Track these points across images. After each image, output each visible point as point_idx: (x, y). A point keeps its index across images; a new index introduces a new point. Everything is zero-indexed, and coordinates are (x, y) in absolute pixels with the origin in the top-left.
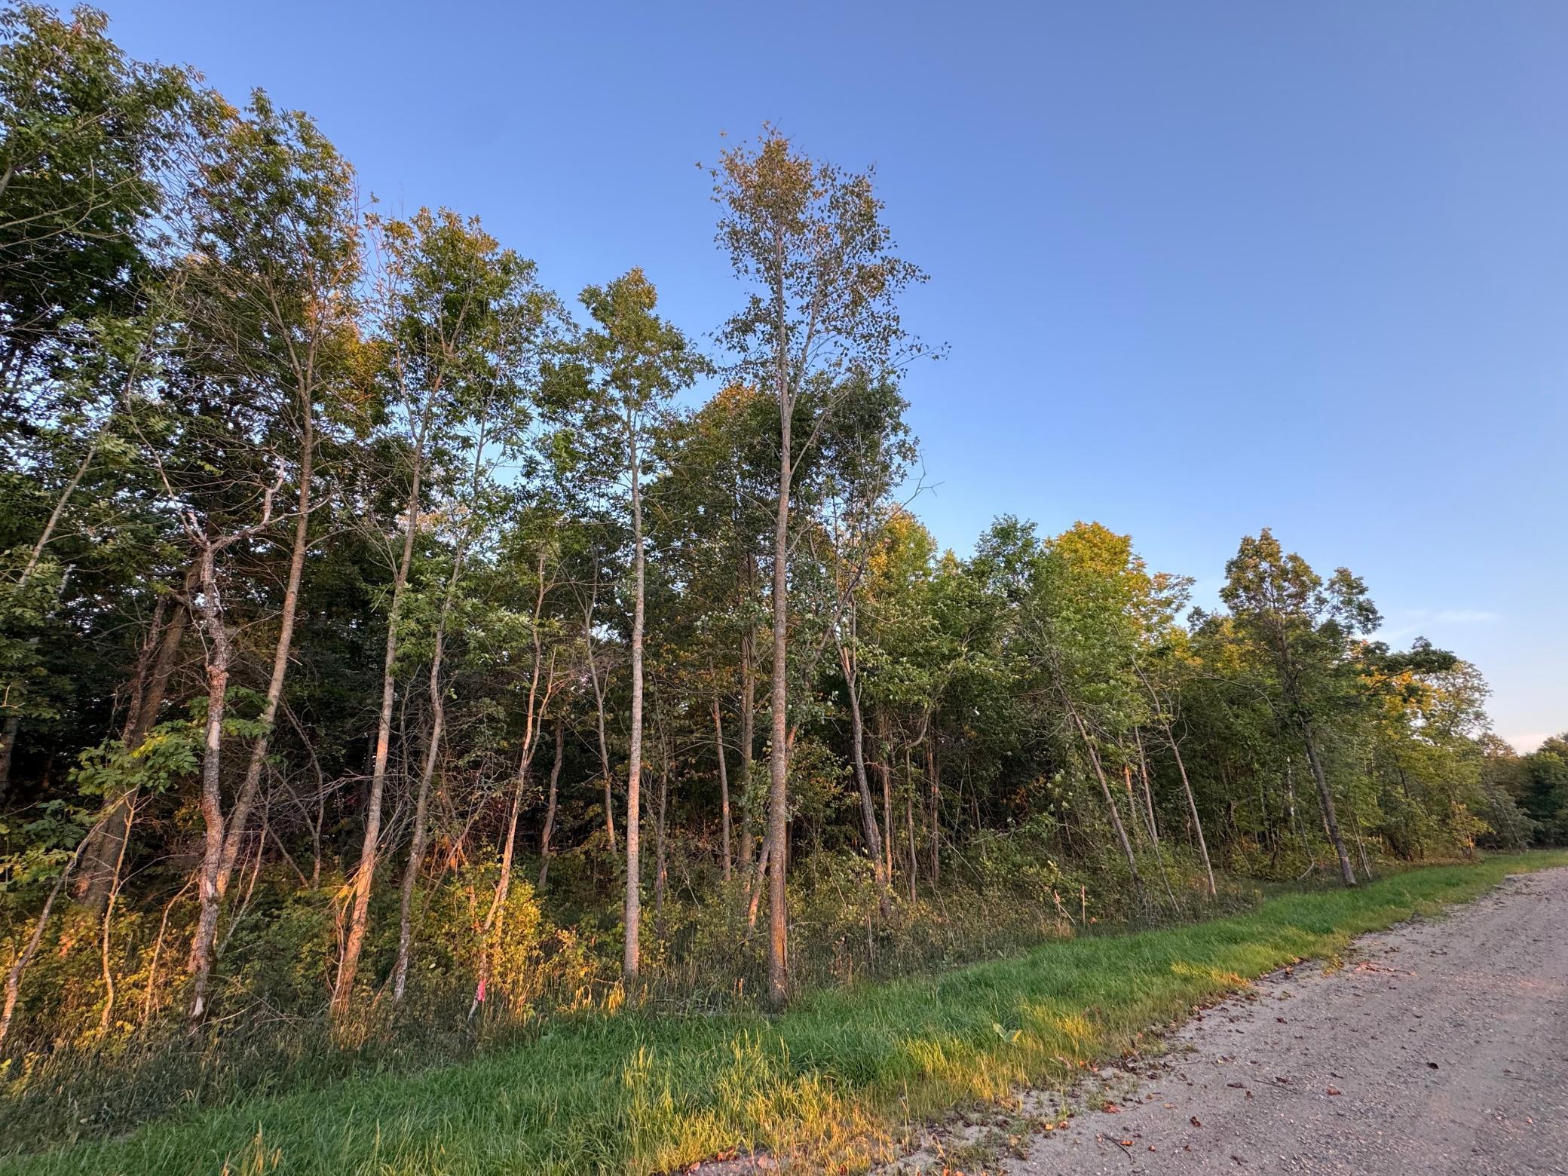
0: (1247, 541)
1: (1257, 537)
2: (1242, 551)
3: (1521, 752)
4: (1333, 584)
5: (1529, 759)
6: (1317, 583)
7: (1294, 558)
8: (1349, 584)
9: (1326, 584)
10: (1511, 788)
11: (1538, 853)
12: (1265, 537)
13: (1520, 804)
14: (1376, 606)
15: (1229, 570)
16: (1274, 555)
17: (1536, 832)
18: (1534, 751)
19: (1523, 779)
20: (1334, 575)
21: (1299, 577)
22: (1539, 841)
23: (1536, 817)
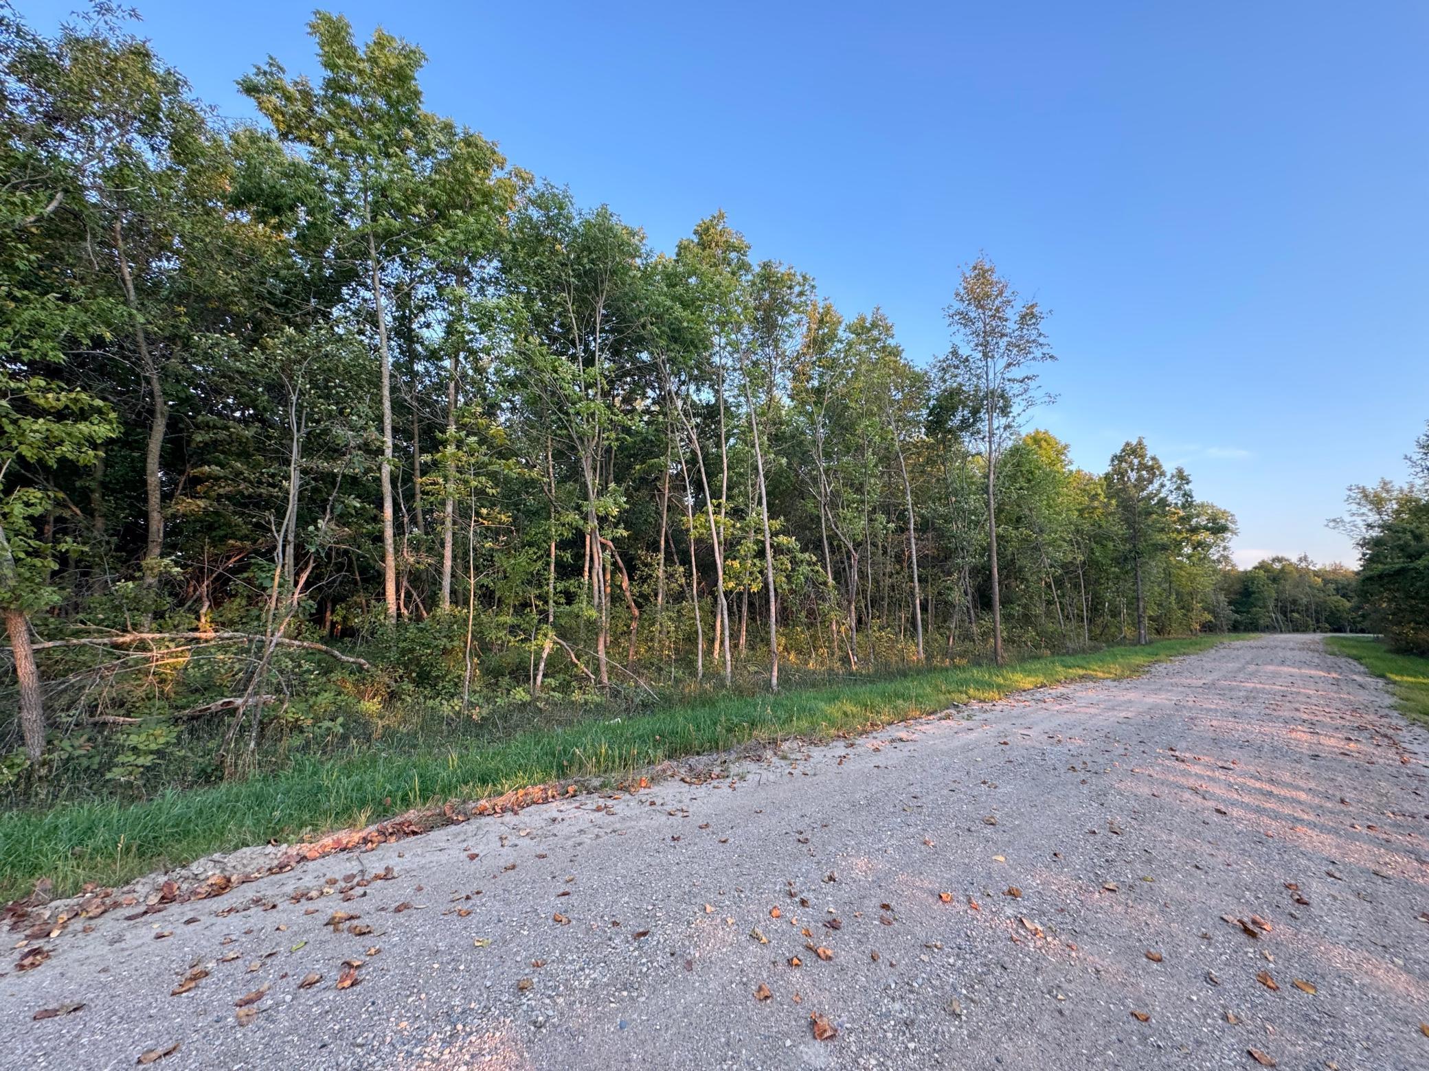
0: (1128, 444)
1: (1134, 443)
2: (1123, 450)
3: (1241, 569)
4: (1173, 476)
5: (1246, 572)
6: (1163, 474)
7: (1153, 459)
8: (1182, 477)
9: (1169, 476)
10: (1228, 592)
11: (1232, 635)
12: (1140, 443)
13: (1230, 603)
14: (1194, 494)
15: (1113, 460)
16: (1143, 456)
17: (1236, 621)
18: (1250, 568)
19: (1237, 587)
20: (1174, 472)
21: (1154, 470)
22: (1235, 628)
23: (1236, 612)
